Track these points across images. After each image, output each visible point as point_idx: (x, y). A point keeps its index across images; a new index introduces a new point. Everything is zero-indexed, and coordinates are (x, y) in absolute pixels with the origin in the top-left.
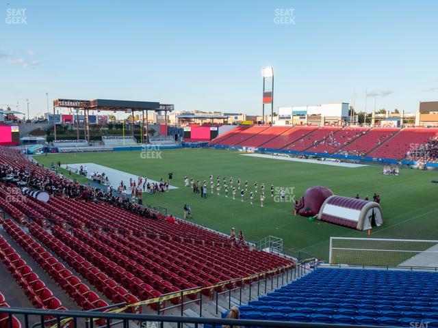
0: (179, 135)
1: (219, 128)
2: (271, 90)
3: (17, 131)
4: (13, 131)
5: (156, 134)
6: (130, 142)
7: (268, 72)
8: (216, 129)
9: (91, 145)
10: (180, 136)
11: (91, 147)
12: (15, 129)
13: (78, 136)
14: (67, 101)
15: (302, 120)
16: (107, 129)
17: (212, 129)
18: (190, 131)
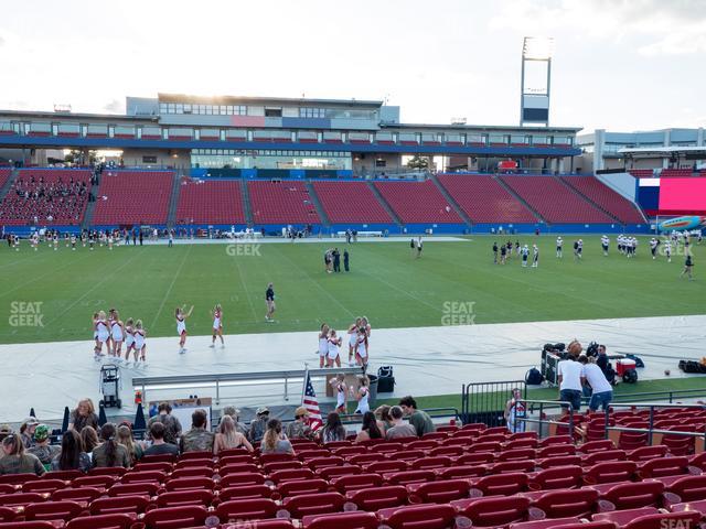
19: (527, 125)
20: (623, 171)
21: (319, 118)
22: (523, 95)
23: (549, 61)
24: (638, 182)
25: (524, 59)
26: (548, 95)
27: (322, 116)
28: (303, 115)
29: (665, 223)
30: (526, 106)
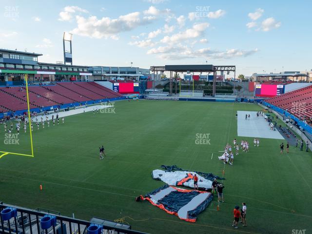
1: (286, 86)
3: (138, 86)
4: (134, 86)
5: (242, 90)
6: (199, 95)
8: (282, 87)
9: (168, 96)
12: (136, 85)
13: (171, 89)
14: (158, 67)
16: (204, 85)
18: (260, 87)
19: (67, 64)
20: (106, 81)
21: (15, 59)
22: (64, 53)
23: (71, 41)
24: (113, 84)
25: (64, 40)
26: (71, 53)
27: (18, 58)
28: (11, 58)
29: (131, 96)
30: (66, 57)
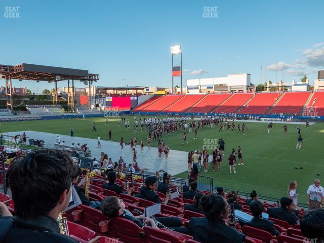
0: (100, 105)
1: (139, 97)
2: (180, 65)
7: (176, 50)
8: (136, 98)
9: (15, 114)
10: (102, 105)
11: (16, 116)
15: (209, 90)
17: (131, 98)
18: (111, 100)
